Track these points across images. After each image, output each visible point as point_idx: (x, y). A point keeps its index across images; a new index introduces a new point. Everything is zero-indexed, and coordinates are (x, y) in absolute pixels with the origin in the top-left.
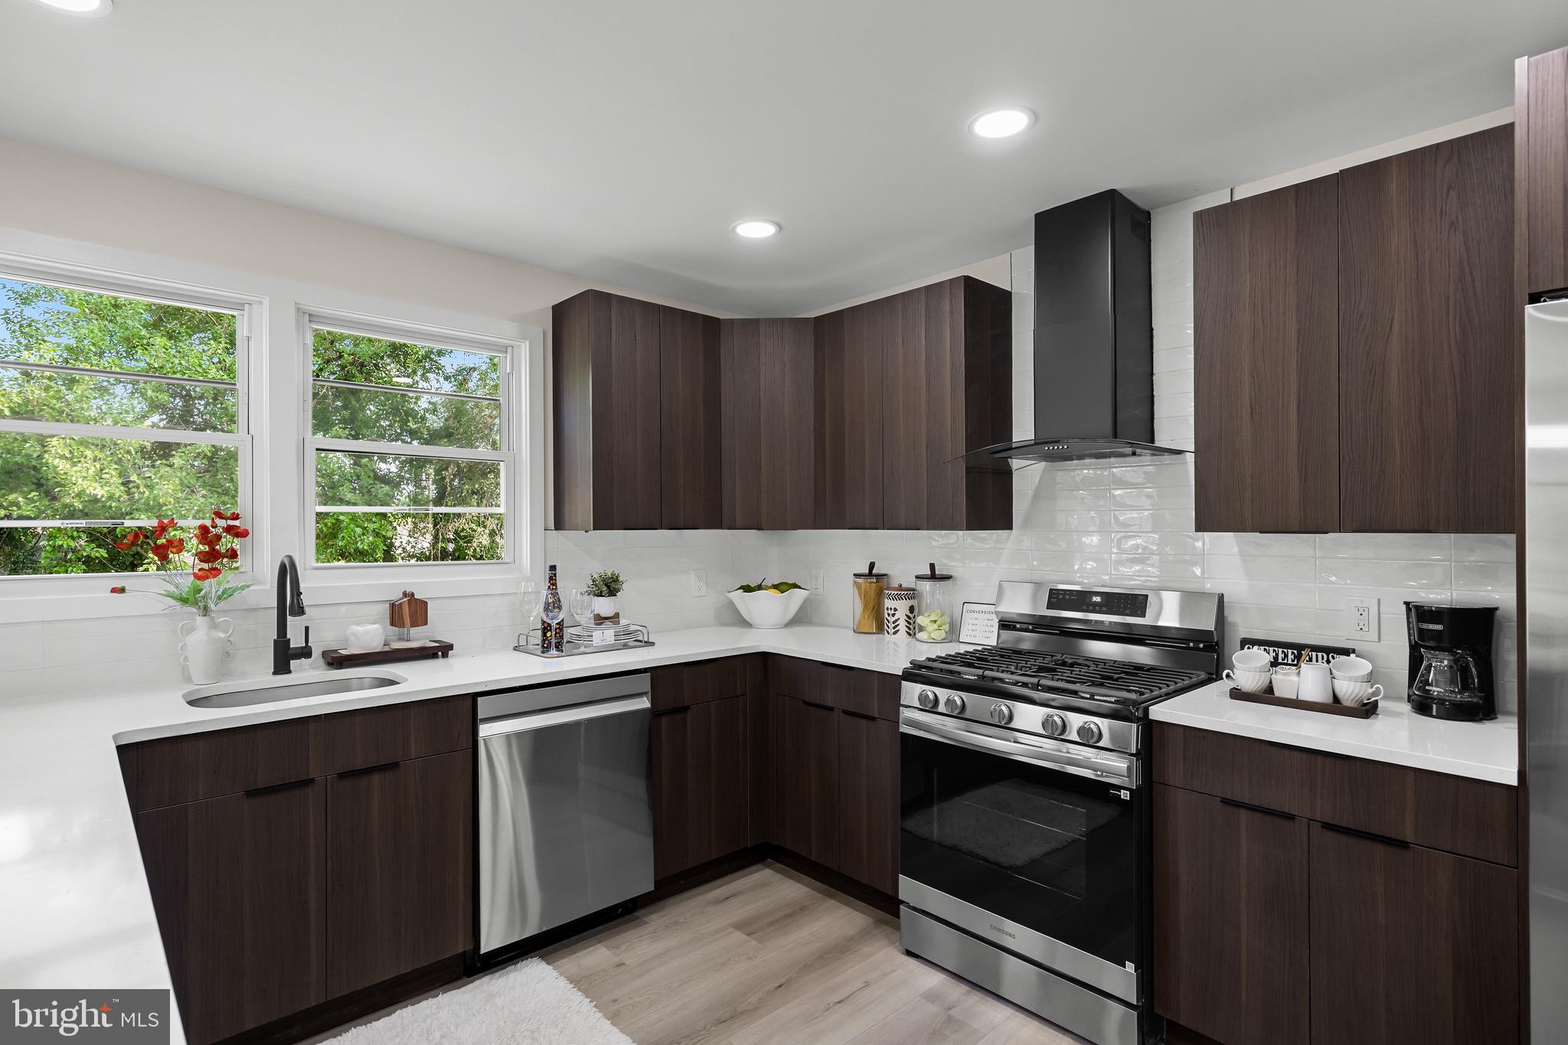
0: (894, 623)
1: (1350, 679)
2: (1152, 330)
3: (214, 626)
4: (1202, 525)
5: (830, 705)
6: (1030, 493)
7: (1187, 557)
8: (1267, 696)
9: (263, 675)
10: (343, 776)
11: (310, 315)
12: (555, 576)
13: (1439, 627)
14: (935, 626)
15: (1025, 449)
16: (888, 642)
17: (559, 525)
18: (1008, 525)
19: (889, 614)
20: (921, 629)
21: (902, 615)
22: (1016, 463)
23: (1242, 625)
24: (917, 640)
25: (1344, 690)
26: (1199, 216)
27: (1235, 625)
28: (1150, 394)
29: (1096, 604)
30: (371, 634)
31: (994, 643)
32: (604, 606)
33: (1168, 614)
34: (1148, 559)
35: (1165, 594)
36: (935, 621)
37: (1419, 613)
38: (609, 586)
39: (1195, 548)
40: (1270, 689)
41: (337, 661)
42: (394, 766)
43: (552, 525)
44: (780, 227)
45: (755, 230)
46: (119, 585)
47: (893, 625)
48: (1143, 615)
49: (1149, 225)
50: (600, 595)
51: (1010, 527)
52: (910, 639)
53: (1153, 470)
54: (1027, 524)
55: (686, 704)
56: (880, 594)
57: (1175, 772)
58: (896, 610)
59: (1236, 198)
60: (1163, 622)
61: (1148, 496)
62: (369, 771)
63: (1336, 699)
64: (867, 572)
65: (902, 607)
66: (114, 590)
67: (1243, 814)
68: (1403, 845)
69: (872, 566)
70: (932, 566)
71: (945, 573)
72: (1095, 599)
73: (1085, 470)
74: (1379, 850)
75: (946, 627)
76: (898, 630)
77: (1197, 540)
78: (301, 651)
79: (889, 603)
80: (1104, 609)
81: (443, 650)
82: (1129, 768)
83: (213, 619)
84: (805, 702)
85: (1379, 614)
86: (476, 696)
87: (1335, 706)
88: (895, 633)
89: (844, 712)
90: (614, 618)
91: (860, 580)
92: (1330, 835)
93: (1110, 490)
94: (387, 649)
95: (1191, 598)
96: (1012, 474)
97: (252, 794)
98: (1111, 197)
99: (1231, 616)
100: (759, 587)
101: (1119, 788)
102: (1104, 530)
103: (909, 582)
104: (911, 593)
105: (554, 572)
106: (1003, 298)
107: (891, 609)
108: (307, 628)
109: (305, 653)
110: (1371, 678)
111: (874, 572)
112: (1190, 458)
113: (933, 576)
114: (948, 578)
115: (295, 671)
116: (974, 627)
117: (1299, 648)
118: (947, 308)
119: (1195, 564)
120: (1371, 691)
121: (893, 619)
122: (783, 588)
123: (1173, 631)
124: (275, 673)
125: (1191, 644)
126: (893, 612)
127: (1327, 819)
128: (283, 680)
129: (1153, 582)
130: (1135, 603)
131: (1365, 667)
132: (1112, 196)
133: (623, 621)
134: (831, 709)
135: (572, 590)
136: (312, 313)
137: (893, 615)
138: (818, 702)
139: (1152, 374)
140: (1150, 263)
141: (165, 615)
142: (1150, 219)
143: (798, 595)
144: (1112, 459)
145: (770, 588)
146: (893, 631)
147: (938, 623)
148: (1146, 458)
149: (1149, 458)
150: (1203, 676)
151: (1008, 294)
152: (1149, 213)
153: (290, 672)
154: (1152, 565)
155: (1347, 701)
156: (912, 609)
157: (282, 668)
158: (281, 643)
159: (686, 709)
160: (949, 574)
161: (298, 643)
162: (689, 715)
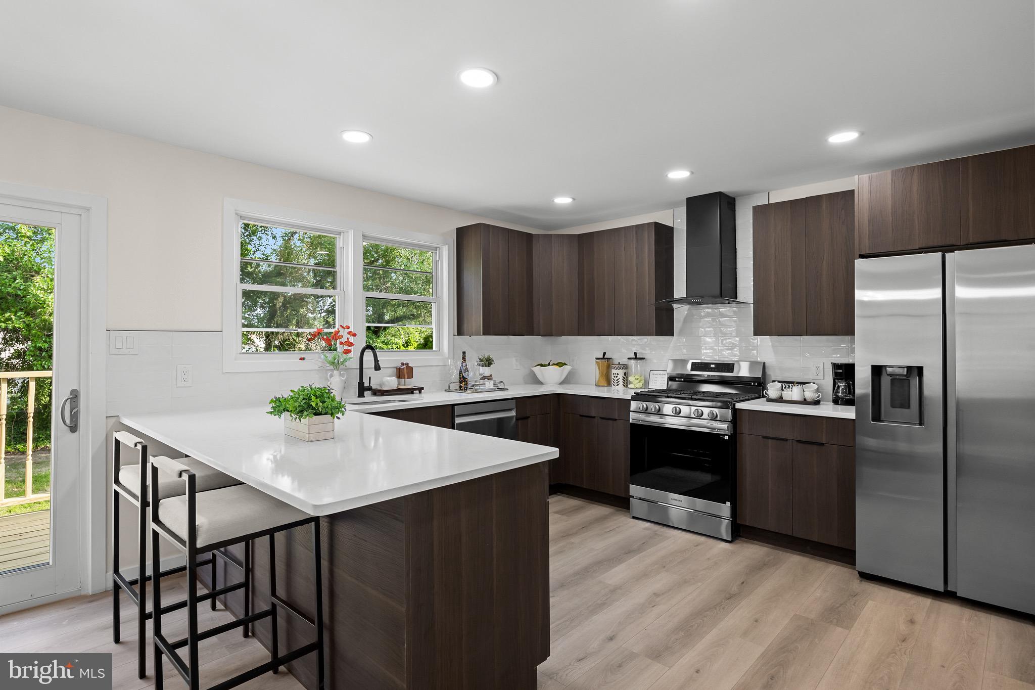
0: (617, 380)
1: (809, 391)
2: (736, 249)
3: (341, 375)
4: (757, 333)
5: (593, 415)
6: (682, 319)
7: (751, 348)
8: (780, 400)
9: (353, 398)
12: (465, 357)
13: (841, 371)
14: (638, 381)
15: (680, 301)
16: (614, 390)
17: (460, 332)
18: (671, 333)
19: (614, 377)
20: (631, 383)
21: (621, 376)
22: (675, 306)
23: (773, 374)
24: (629, 388)
25: (807, 395)
26: (755, 208)
27: (770, 375)
28: (735, 277)
29: (712, 368)
30: (393, 381)
31: (666, 388)
32: (486, 371)
33: (743, 371)
34: (734, 348)
35: (742, 363)
36: (637, 379)
37: (836, 366)
38: (488, 362)
39: (753, 343)
40: (781, 398)
41: (380, 393)
43: (457, 333)
44: (574, 199)
45: (563, 201)
46: (302, 356)
47: (617, 382)
48: (733, 372)
49: (735, 204)
50: (484, 366)
51: (673, 335)
52: (625, 388)
53: (737, 310)
54: (681, 332)
55: (528, 415)
56: (609, 367)
57: (745, 428)
58: (618, 374)
59: (770, 202)
60: (740, 375)
61: (735, 321)
63: (805, 399)
64: (602, 357)
65: (621, 373)
66: (301, 359)
67: (770, 441)
68: (822, 444)
69: (604, 354)
70: (635, 354)
71: (641, 357)
72: (713, 366)
73: (707, 309)
74: (815, 447)
75: (643, 382)
76: (619, 384)
77: (755, 340)
78: (368, 388)
79: (614, 371)
80: (716, 370)
81: (419, 390)
82: (728, 427)
83: (339, 372)
84: (581, 416)
85: (824, 368)
86: (453, 405)
87: (805, 402)
88: (617, 385)
89: (602, 418)
90: (491, 376)
91: (598, 361)
92: (800, 445)
93: (718, 318)
94: (400, 388)
95: (753, 364)
96: (674, 310)
98: (720, 195)
99: (768, 372)
100: (549, 365)
101: (724, 435)
102: (716, 336)
103: (624, 361)
104: (625, 367)
105: (464, 355)
106: (670, 230)
107: (615, 374)
108: (370, 378)
109: (370, 388)
110: (817, 391)
111: (606, 357)
112: (752, 305)
113: (636, 358)
114: (644, 359)
115: (367, 396)
116: (656, 382)
117: (793, 383)
118: (646, 237)
119: (753, 350)
120: (817, 396)
121: (616, 379)
122: (561, 365)
123: (745, 378)
124: (358, 397)
125: (752, 384)
127: (798, 439)
128: (362, 400)
129: (736, 359)
130: (729, 367)
131: (816, 387)
132: (720, 193)
133: (495, 378)
134: (594, 417)
137: (617, 377)
138: (587, 415)
139: (736, 268)
140: (735, 220)
141: (318, 370)
142: (735, 201)
143: (567, 368)
144: (719, 305)
145: (553, 365)
147: (639, 380)
148: (734, 305)
149: (735, 304)
150: (757, 395)
151: (672, 228)
152: (734, 199)
153: (364, 396)
154: (736, 351)
155: (809, 400)
156: (625, 374)
157: (361, 395)
158: (361, 384)
159: (527, 418)
160: (644, 357)
161: (367, 384)
162: (529, 420)
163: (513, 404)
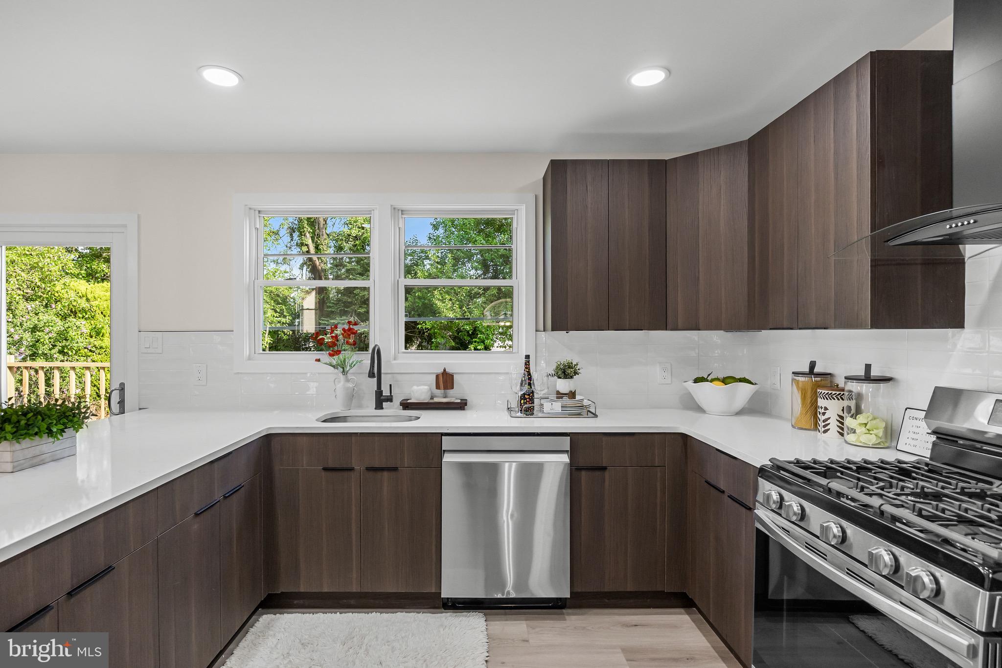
0: (824, 421)
3: (348, 380)
5: (722, 488)
9: (370, 408)
10: (369, 469)
11: (402, 211)
12: (528, 363)
14: (865, 430)
16: (819, 441)
18: (959, 323)
19: (820, 413)
21: (833, 414)
24: (846, 442)
30: (421, 391)
32: (563, 385)
36: (864, 425)
38: (564, 371)
41: (406, 405)
42: (395, 469)
43: (541, 327)
44: (669, 71)
45: (648, 79)
46: (318, 357)
47: (823, 424)
50: (560, 378)
51: (962, 326)
52: (838, 441)
54: (981, 322)
55: (605, 465)
56: (817, 393)
58: (826, 409)
62: (382, 469)
64: (807, 370)
65: (834, 407)
66: (316, 360)
69: (813, 364)
70: (868, 367)
75: (881, 432)
76: (829, 429)
78: (387, 397)
79: (822, 402)
81: (461, 405)
83: (347, 377)
84: (707, 481)
86: (443, 434)
88: (825, 432)
89: (730, 497)
90: (572, 395)
91: (801, 379)
94: (432, 401)
96: (963, 260)
97: (325, 469)
100: (705, 379)
105: (528, 360)
106: (942, 63)
107: (822, 408)
108: (391, 385)
109: (390, 399)
111: (816, 370)
113: (867, 378)
114: (886, 380)
115: (386, 408)
116: (915, 436)
118: (854, 93)
121: (824, 418)
122: (728, 381)
124: (375, 409)
126: (823, 411)
128: (379, 412)
133: (578, 397)
134: (723, 492)
135: (542, 371)
136: (403, 209)
137: (824, 414)
138: (714, 484)
143: (745, 389)
145: (717, 379)
146: (823, 429)
153: (382, 408)
157: (379, 406)
158: (379, 393)
159: (604, 469)
160: (888, 375)
161: (386, 393)
162: (607, 474)
163: (566, 443)
